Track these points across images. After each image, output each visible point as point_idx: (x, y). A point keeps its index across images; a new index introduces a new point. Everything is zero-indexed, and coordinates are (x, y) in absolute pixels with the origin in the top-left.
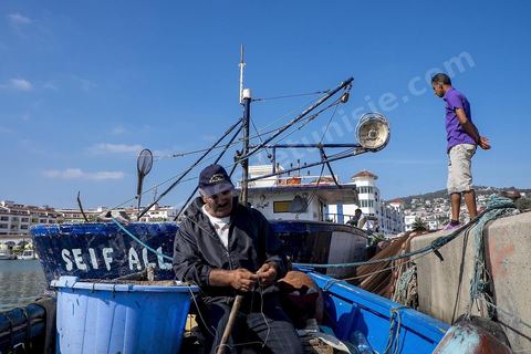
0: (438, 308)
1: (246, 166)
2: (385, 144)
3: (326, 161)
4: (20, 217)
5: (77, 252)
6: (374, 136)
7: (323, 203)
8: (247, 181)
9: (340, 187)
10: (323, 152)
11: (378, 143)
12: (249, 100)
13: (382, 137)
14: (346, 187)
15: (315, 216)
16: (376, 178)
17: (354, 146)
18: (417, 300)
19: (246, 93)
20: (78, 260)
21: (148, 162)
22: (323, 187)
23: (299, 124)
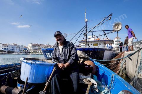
0: (130, 72)
1: (86, 36)
2: (121, 29)
3: (105, 34)
4: (36, 46)
5: (49, 54)
6: (118, 28)
7: (105, 44)
8: (87, 39)
9: (109, 40)
10: (104, 32)
11: (119, 29)
12: (87, 21)
13: (120, 28)
14: (111, 40)
15: (103, 47)
16: (120, 38)
17: (112, 30)
18: (126, 68)
19: (86, 20)
20: (49, 55)
21: (66, 36)
22: (105, 40)
23: (98, 26)
